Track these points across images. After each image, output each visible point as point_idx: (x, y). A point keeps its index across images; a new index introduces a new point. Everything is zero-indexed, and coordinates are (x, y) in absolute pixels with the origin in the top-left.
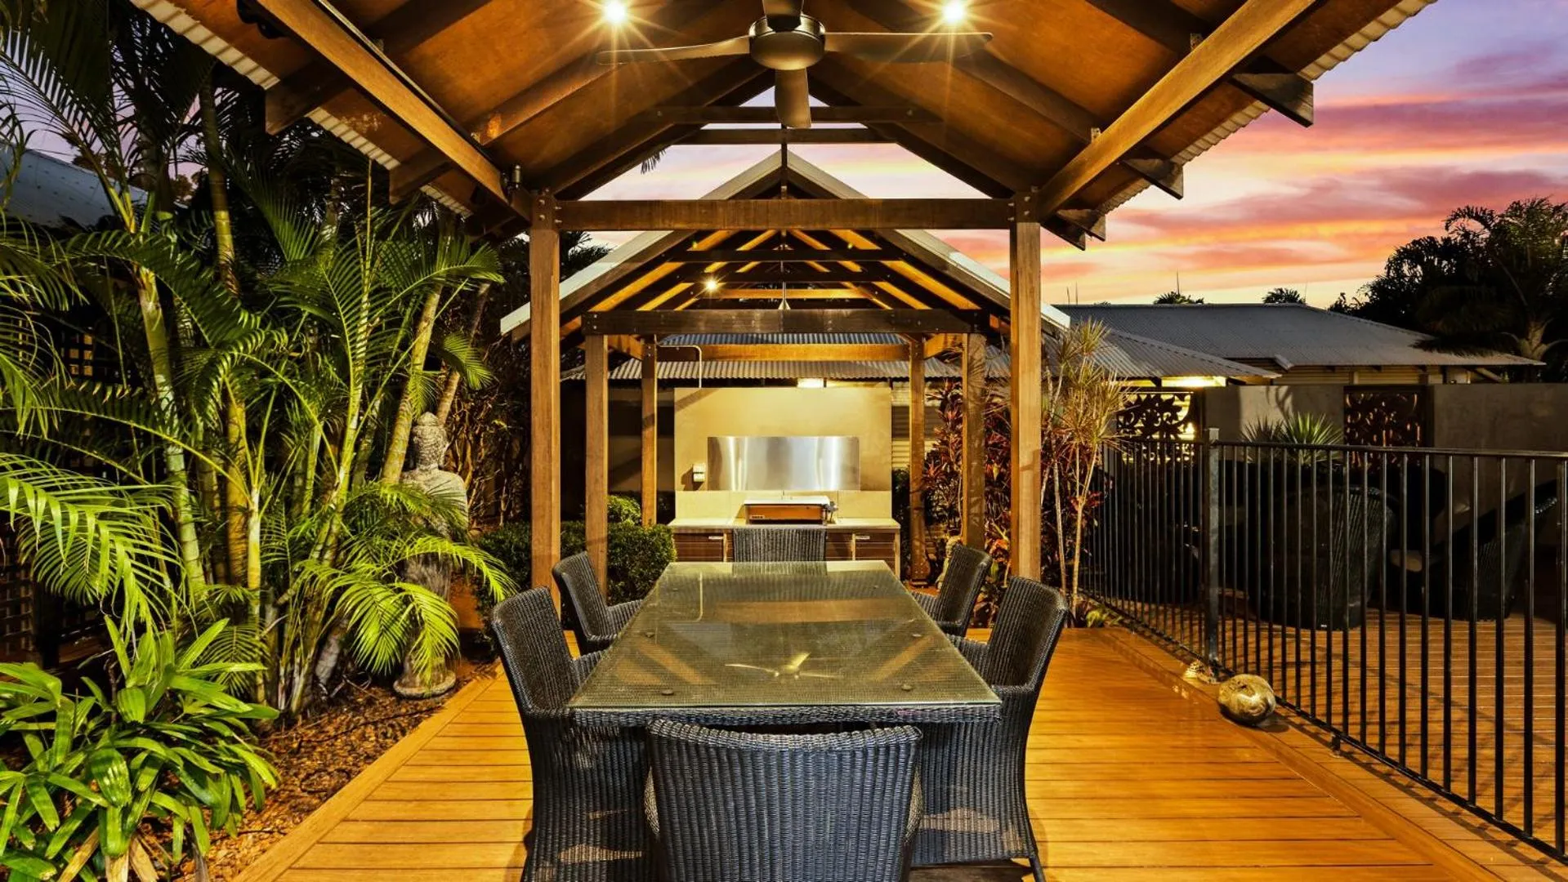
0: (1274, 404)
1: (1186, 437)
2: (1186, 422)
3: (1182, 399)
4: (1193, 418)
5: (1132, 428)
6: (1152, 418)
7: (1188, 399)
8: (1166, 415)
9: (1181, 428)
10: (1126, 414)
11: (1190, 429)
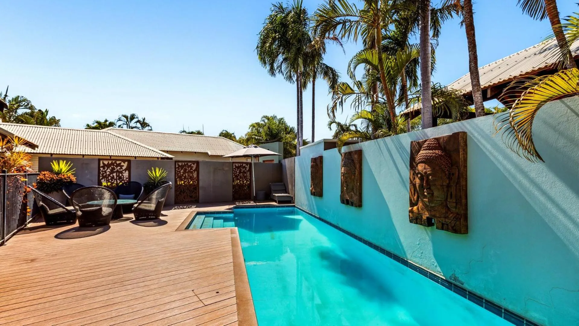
1: (126, 174)
2: (125, 170)
3: (124, 163)
4: (129, 168)
5: (105, 172)
6: (113, 169)
7: (126, 163)
8: (118, 168)
9: (124, 172)
10: (103, 167)
11: (127, 172)
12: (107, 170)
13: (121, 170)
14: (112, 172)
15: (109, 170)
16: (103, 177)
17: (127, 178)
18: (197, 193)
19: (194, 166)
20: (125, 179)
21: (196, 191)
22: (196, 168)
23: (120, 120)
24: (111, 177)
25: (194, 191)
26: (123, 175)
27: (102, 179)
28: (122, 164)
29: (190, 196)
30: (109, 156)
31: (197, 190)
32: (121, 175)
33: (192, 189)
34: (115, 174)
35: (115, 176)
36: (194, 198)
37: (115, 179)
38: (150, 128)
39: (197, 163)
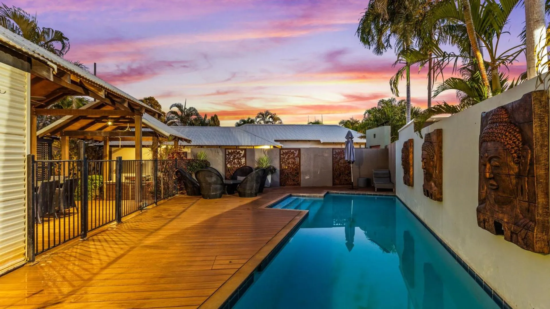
0: (263, 152)
1: (243, 160)
2: (243, 157)
3: (242, 151)
4: (245, 156)
5: (230, 158)
6: (235, 156)
7: (243, 151)
8: (238, 155)
9: (242, 158)
10: (228, 155)
11: (244, 159)
12: (231, 157)
13: (240, 157)
14: (234, 159)
15: (232, 157)
16: (229, 162)
17: (244, 163)
18: (299, 177)
19: (297, 153)
20: (242, 164)
21: (298, 176)
22: (298, 154)
23: (258, 117)
24: (233, 162)
25: (296, 176)
26: (241, 161)
27: (228, 164)
28: (241, 152)
29: (293, 180)
30: (236, 146)
31: (299, 174)
32: (240, 161)
33: (294, 174)
34: (236, 161)
35: (236, 162)
36: (297, 182)
37: (236, 164)
38: (280, 121)
39: (299, 150)
